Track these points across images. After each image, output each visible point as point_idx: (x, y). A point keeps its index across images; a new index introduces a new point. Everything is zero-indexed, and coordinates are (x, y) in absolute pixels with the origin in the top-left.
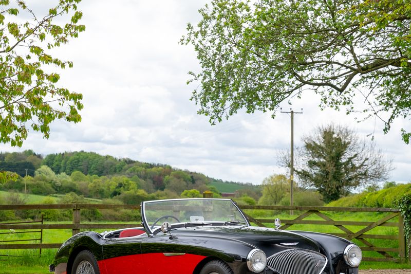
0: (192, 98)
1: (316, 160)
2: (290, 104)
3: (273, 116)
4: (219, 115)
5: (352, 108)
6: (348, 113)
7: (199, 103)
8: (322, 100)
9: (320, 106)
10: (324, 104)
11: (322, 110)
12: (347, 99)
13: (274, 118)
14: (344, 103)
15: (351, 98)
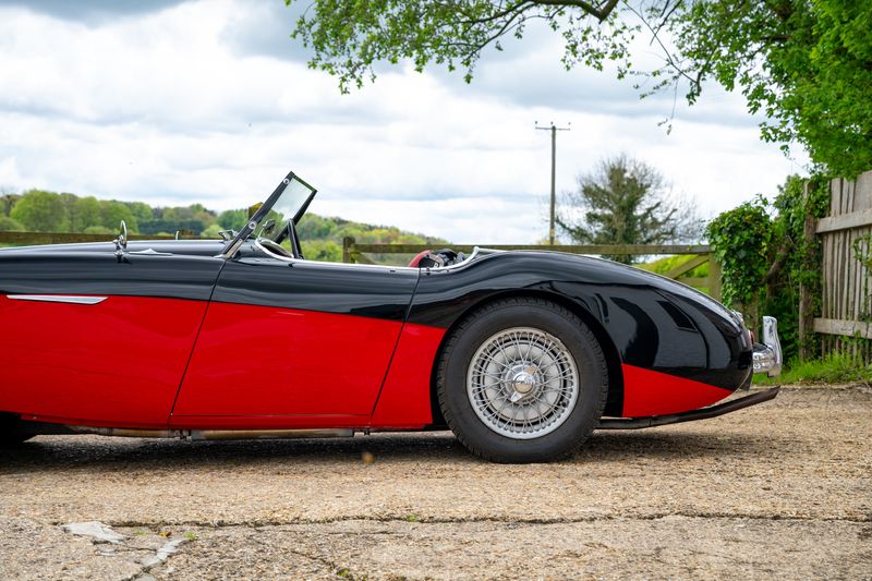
0: (296, 32)
1: (598, 211)
2: (499, 49)
3: (468, 79)
4: (357, 73)
5: (629, 65)
6: (620, 76)
7: (310, 44)
8: (567, 47)
9: (564, 61)
10: (571, 57)
11: (568, 68)
12: (619, 47)
13: (469, 82)
14: (614, 56)
15: (625, 45)
